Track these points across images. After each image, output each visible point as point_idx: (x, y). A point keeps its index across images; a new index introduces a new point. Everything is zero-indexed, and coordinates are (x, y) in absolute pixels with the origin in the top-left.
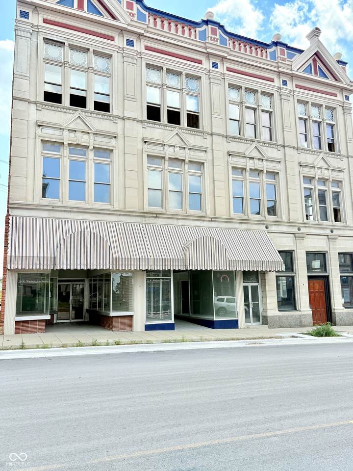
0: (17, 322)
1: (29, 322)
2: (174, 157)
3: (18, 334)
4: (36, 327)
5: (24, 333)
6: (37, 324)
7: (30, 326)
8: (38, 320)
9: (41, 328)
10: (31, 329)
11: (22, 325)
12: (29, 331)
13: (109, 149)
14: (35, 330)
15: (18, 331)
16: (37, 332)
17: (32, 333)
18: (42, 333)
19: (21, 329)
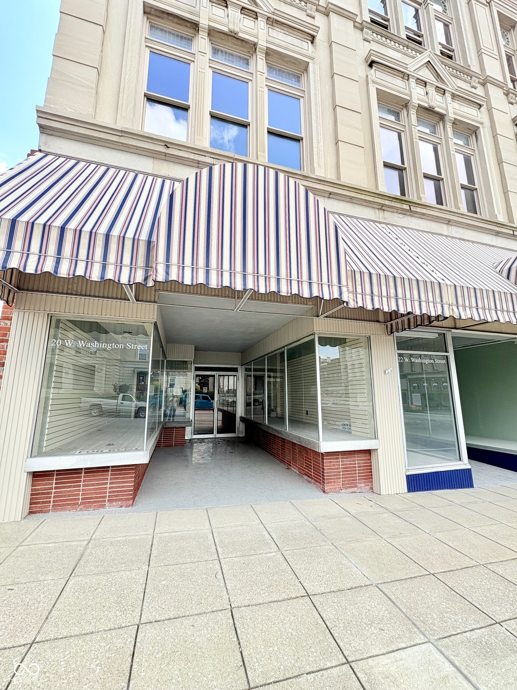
0: (37, 476)
1: (81, 473)
2: (426, 105)
3: (42, 513)
4: (106, 488)
5: (64, 510)
6: (107, 479)
7: (83, 487)
8: (112, 467)
9: (118, 491)
10: (87, 494)
11: (56, 484)
12: (80, 501)
13: (300, 63)
14: (100, 497)
15: (43, 502)
16: (107, 503)
17: (91, 507)
18: (121, 506)
19: (54, 497)
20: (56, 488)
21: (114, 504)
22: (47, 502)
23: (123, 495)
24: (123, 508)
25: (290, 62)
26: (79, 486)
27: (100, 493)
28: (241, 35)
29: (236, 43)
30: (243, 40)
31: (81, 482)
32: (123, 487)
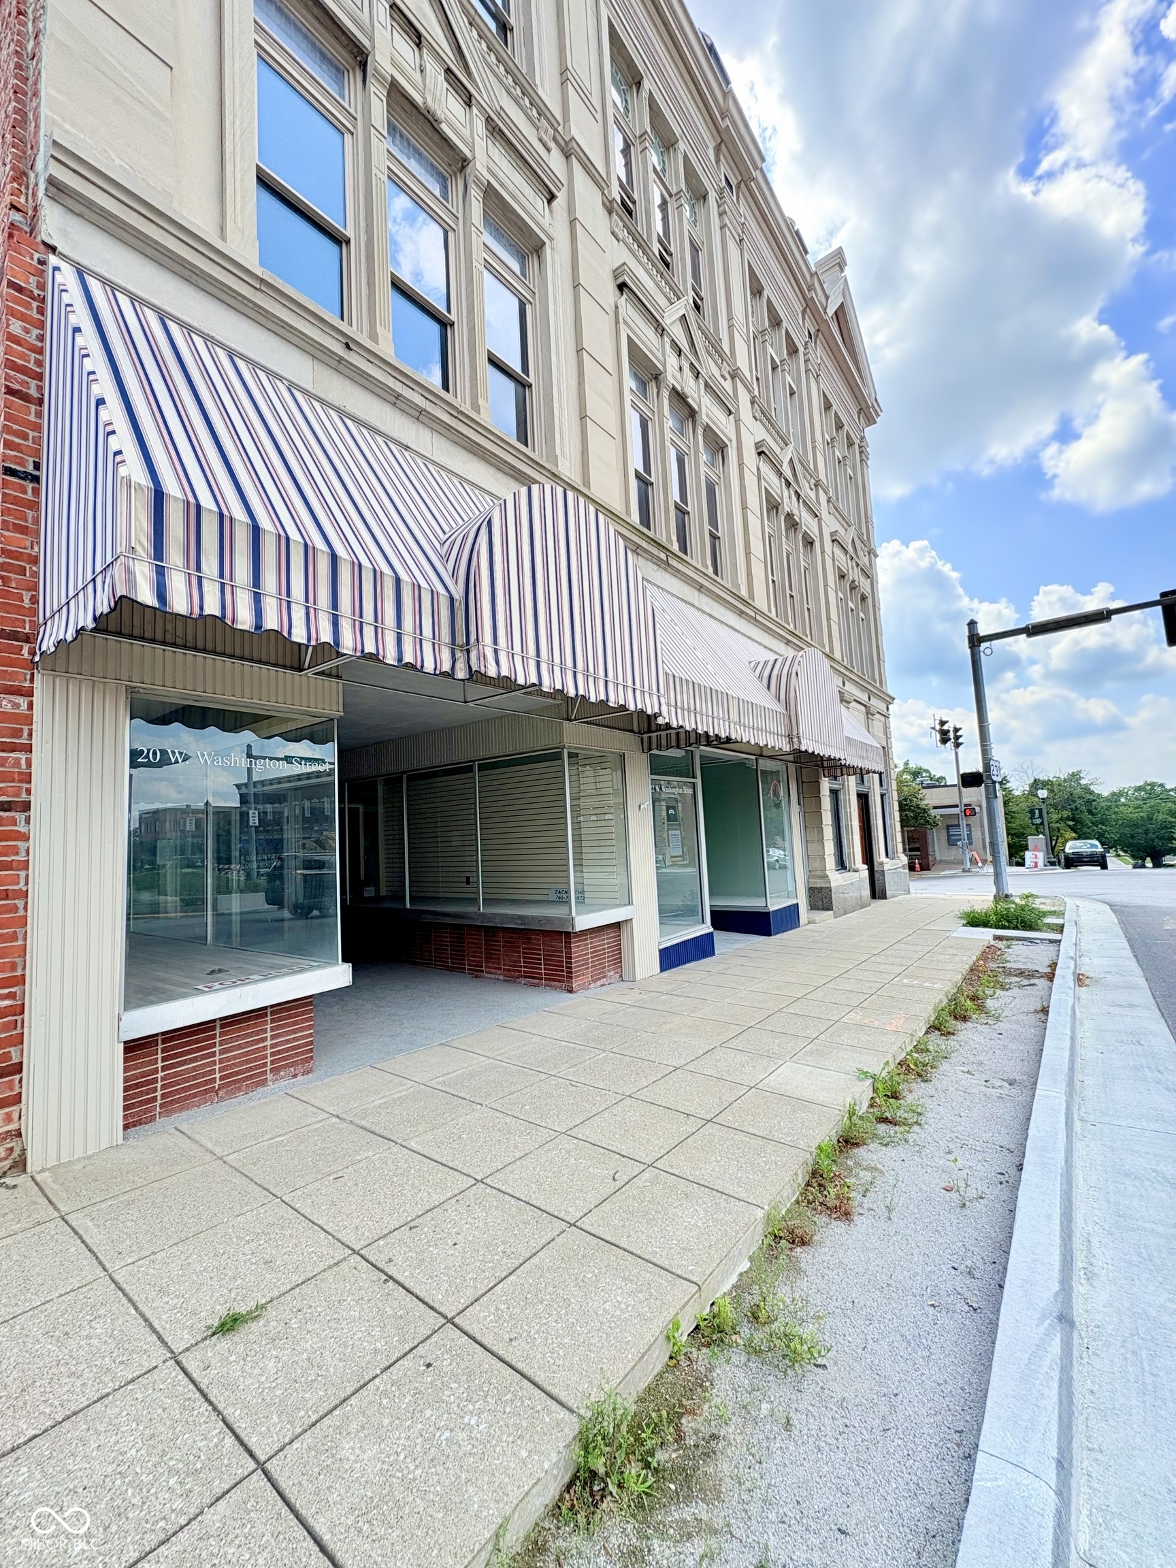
1: (214, 1028)
2: (679, 388)
3: (141, 1124)
4: (265, 1048)
5: (187, 1108)
6: (265, 1031)
7: (220, 1054)
8: (272, 1006)
9: (288, 1050)
10: (230, 1066)
11: (164, 1060)
12: (218, 1082)
13: (531, 236)
14: (256, 1067)
15: (142, 1103)
16: (269, 1076)
17: (239, 1089)
18: (295, 1076)
19: (163, 1087)
20: (164, 1068)
21: (282, 1073)
22: (148, 1101)
23: (297, 1055)
24: (300, 1078)
25: (516, 223)
26: (213, 1054)
27: (256, 1060)
28: (444, 127)
29: (429, 133)
30: (445, 139)
31: (215, 1046)
32: (295, 1039)
